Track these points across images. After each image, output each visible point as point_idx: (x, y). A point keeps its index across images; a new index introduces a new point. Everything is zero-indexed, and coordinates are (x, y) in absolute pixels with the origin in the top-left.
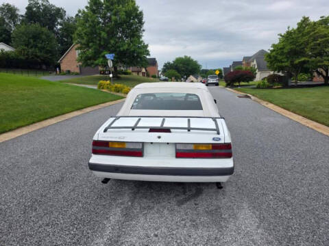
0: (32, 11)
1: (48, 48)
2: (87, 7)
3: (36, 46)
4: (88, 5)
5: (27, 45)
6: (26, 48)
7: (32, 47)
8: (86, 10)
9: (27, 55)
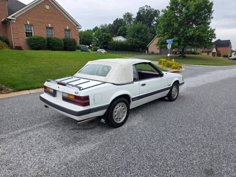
0: (140, 14)
1: (144, 38)
2: (167, 7)
3: (138, 37)
4: (169, 5)
5: (133, 37)
6: (132, 38)
7: (135, 38)
8: (167, 9)
9: (132, 42)
